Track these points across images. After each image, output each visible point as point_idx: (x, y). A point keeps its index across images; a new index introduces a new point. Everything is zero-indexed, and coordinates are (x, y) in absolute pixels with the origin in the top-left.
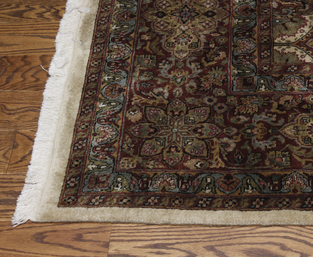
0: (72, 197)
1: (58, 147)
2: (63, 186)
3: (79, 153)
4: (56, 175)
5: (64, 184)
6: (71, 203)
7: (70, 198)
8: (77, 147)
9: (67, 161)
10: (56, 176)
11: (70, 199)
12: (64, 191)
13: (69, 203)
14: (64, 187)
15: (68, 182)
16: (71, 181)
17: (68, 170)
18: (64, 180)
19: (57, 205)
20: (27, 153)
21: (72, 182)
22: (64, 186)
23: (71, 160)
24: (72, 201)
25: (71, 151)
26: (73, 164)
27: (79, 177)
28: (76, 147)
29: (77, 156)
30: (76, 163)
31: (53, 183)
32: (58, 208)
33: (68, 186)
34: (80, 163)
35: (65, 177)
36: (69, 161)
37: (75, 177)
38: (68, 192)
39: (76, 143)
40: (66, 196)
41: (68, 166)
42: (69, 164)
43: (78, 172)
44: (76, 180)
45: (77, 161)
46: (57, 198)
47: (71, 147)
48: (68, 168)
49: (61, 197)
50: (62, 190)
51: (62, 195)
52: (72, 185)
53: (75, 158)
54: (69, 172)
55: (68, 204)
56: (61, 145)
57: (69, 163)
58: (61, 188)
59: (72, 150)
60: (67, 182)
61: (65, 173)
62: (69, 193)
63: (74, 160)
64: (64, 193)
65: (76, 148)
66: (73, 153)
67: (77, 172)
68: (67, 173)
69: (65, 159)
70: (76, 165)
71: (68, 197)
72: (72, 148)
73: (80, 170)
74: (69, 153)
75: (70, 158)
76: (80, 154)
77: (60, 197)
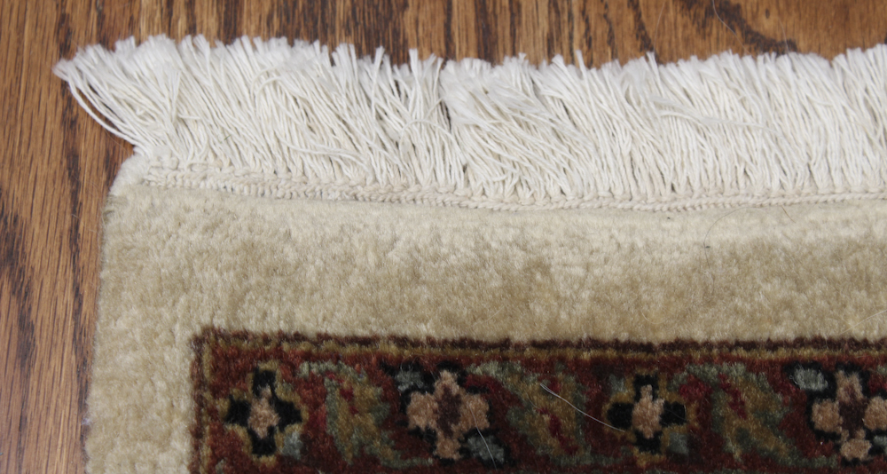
0: (295, 432)
1: (811, 237)
2: (402, 341)
3: (763, 412)
4: (518, 266)
5: (431, 342)
6: (241, 432)
7: (287, 413)
8: (830, 393)
9: (664, 336)
10: (505, 275)
11: (274, 420)
12: (353, 360)
13: (240, 412)
14: (393, 349)
15: (447, 377)
16: (456, 401)
17: (570, 354)
18: (463, 343)
19: (220, 323)
20: (767, 25)
21: (449, 410)
22: (407, 353)
23: (674, 366)
24: (261, 432)
25: (773, 345)
26: (639, 382)
27: (500, 456)
28: (819, 385)
29: (723, 409)
30: (649, 408)
31: (436, 258)
32: (183, 334)
33: (405, 379)
34: (652, 445)
35: (505, 343)
36: (666, 346)
37: (498, 429)
38: (347, 395)
39: (865, 377)
40: (313, 382)
41: (611, 353)
42: (631, 355)
43: (553, 442)
44: (473, 432)
45: (672, 414)
46: (290, 318)
47: (818, 342)
48: (586, 356)
49: (303, 347)
50: (365, 341)
51: (320, 347)
52: (422, 412)
53: (706, 392)
54: (551, 363)
55: (222, 405)
56: (837, 257)
57: (648, 348)
58: (383, 332)
59: (783, 353)
60: (451, 365)
61: (542, 334)
62: (335, 404)
63: (682, 390)
64: (336, 358)
65: (811, 382)
66: (751, 366)
67: (555, 428)
68: (543, 356)
69: (684, 317)
70: (622, 414)
71: (295, 398)
72: (806, 353)
73: (571, 451)
74: (747, 336)
75: (697, 355)
76: (752, 426)
77: (299, 337)
